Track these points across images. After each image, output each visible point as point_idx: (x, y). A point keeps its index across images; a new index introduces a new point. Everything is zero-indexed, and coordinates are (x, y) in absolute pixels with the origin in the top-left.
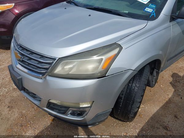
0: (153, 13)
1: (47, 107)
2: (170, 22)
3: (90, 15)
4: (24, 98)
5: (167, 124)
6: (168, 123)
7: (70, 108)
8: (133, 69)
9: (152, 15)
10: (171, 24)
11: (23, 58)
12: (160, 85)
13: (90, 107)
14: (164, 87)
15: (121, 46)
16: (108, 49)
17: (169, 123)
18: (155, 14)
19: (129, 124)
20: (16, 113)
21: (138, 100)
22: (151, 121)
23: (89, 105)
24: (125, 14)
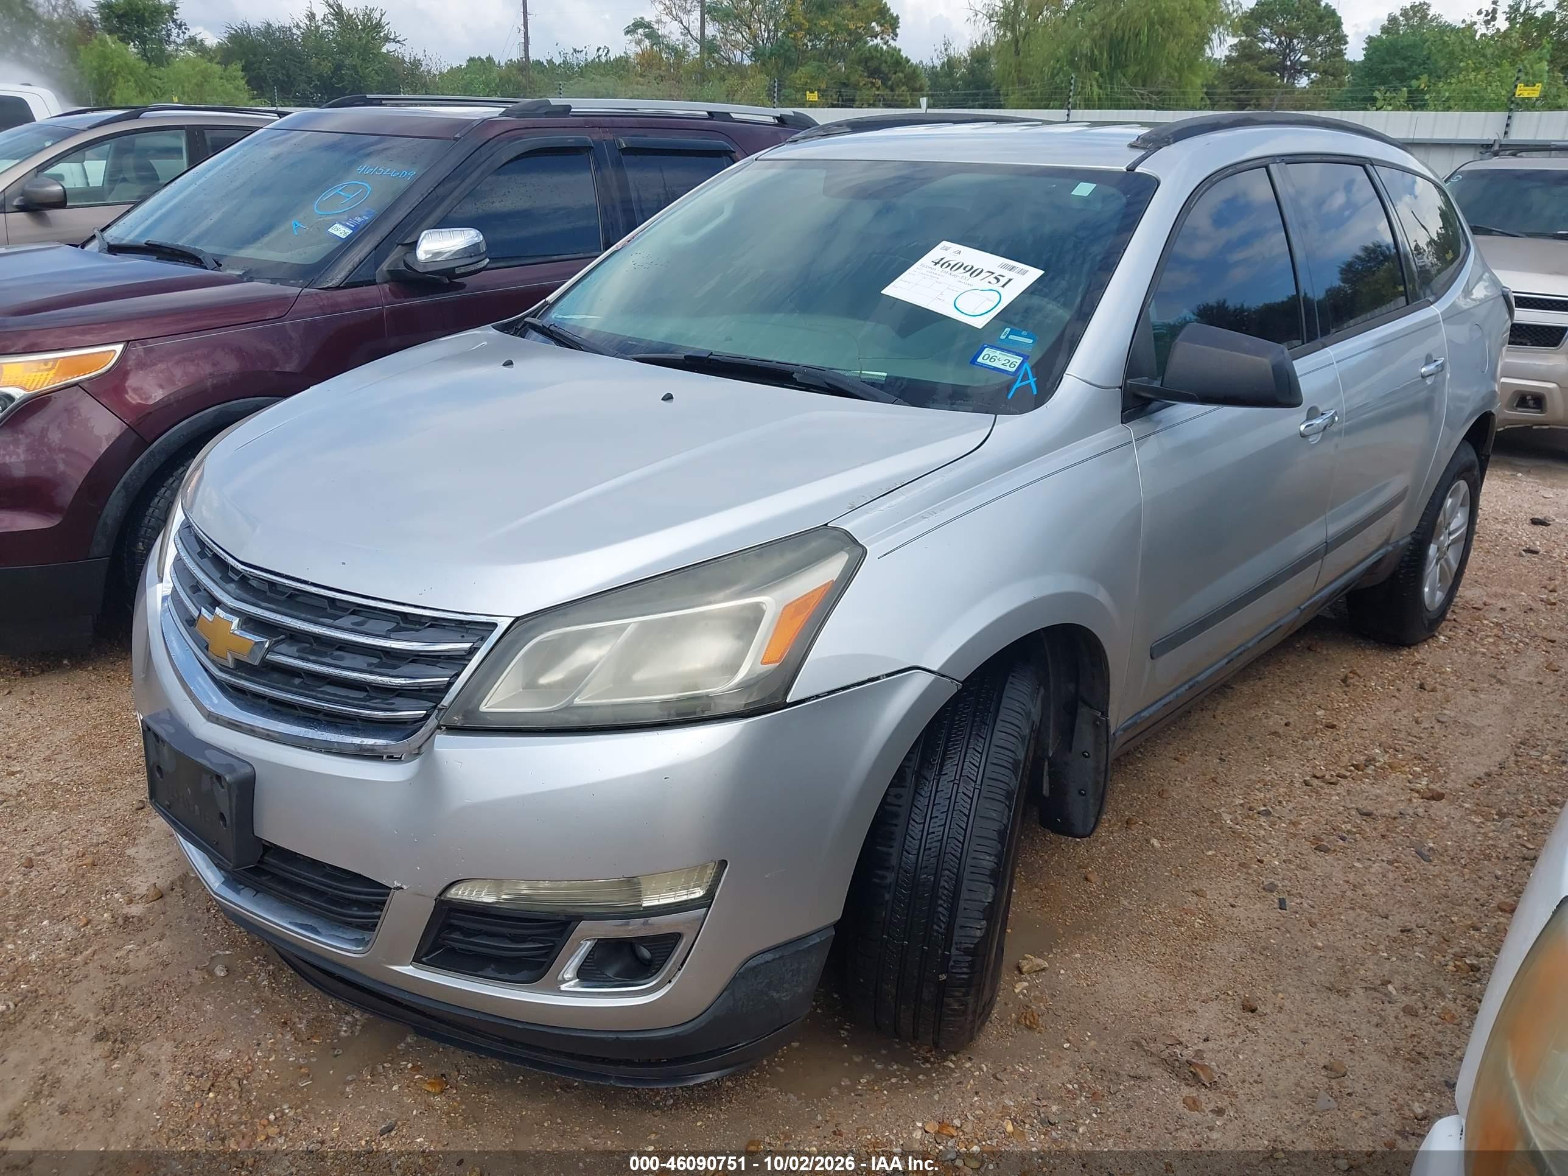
0: (1025, 377)
1: (417, 960)
2: (1126, 419)
3: (668, 398)
4: (211, 973)
5: (1199, 1053)
6: (1201, 1046)
7: (579, 918)
8: (935, 669)
9: (1018, 385)
10: (1132, 429)
11: (268, 650)
12: (1148, 841)
13: (706, 901)
14: (1174, 849)
15: (855, 541)
16: (790, 557)
17: (1210, 1044)
18: (1032, 380)
19: (952, 1070)
20: (165, 1068)
21: (985, 863)
22: (1093, 1043)
23: (699, 893)
24: (873, 384)
